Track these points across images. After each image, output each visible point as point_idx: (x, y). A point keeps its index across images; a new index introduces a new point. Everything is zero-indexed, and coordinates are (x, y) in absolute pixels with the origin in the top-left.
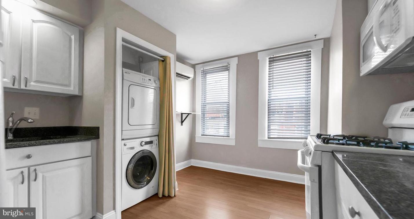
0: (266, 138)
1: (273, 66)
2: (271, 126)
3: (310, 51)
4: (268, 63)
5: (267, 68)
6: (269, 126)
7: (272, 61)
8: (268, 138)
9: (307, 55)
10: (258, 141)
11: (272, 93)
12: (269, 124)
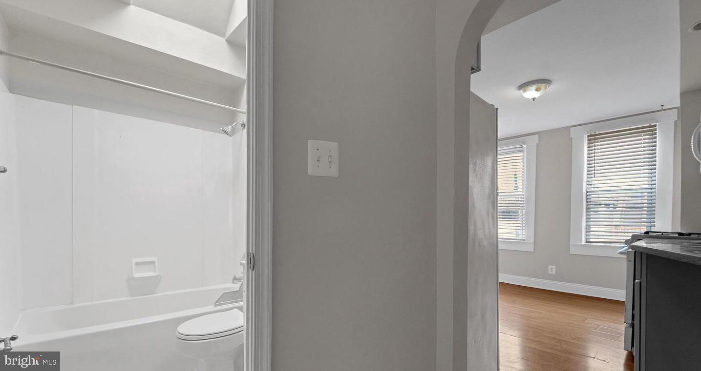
0: (584, 242)
1: (595, 146)
2: (591, 226)
3: (655, 126)
4: (586, 142)
5: (586, 148)
6: (588, 227)
7: (593, 138)
8: (587, 242)
9: (651, 130)
10: (571, 247)
11: (593, 182)
12: (588, 224)
